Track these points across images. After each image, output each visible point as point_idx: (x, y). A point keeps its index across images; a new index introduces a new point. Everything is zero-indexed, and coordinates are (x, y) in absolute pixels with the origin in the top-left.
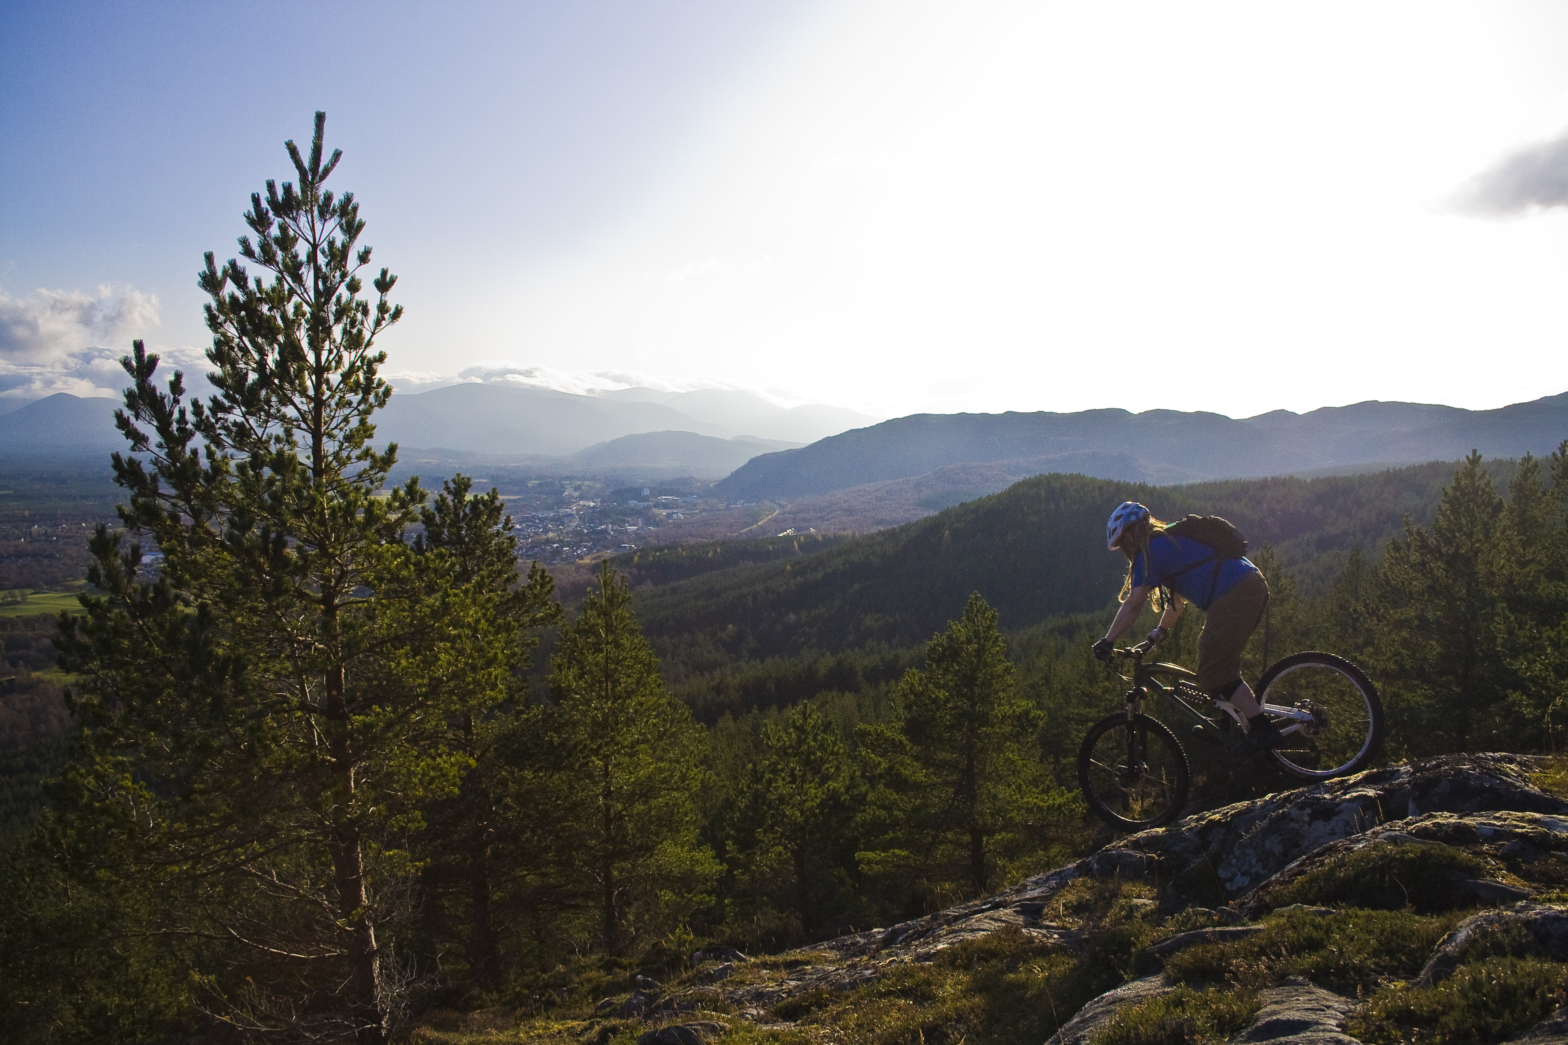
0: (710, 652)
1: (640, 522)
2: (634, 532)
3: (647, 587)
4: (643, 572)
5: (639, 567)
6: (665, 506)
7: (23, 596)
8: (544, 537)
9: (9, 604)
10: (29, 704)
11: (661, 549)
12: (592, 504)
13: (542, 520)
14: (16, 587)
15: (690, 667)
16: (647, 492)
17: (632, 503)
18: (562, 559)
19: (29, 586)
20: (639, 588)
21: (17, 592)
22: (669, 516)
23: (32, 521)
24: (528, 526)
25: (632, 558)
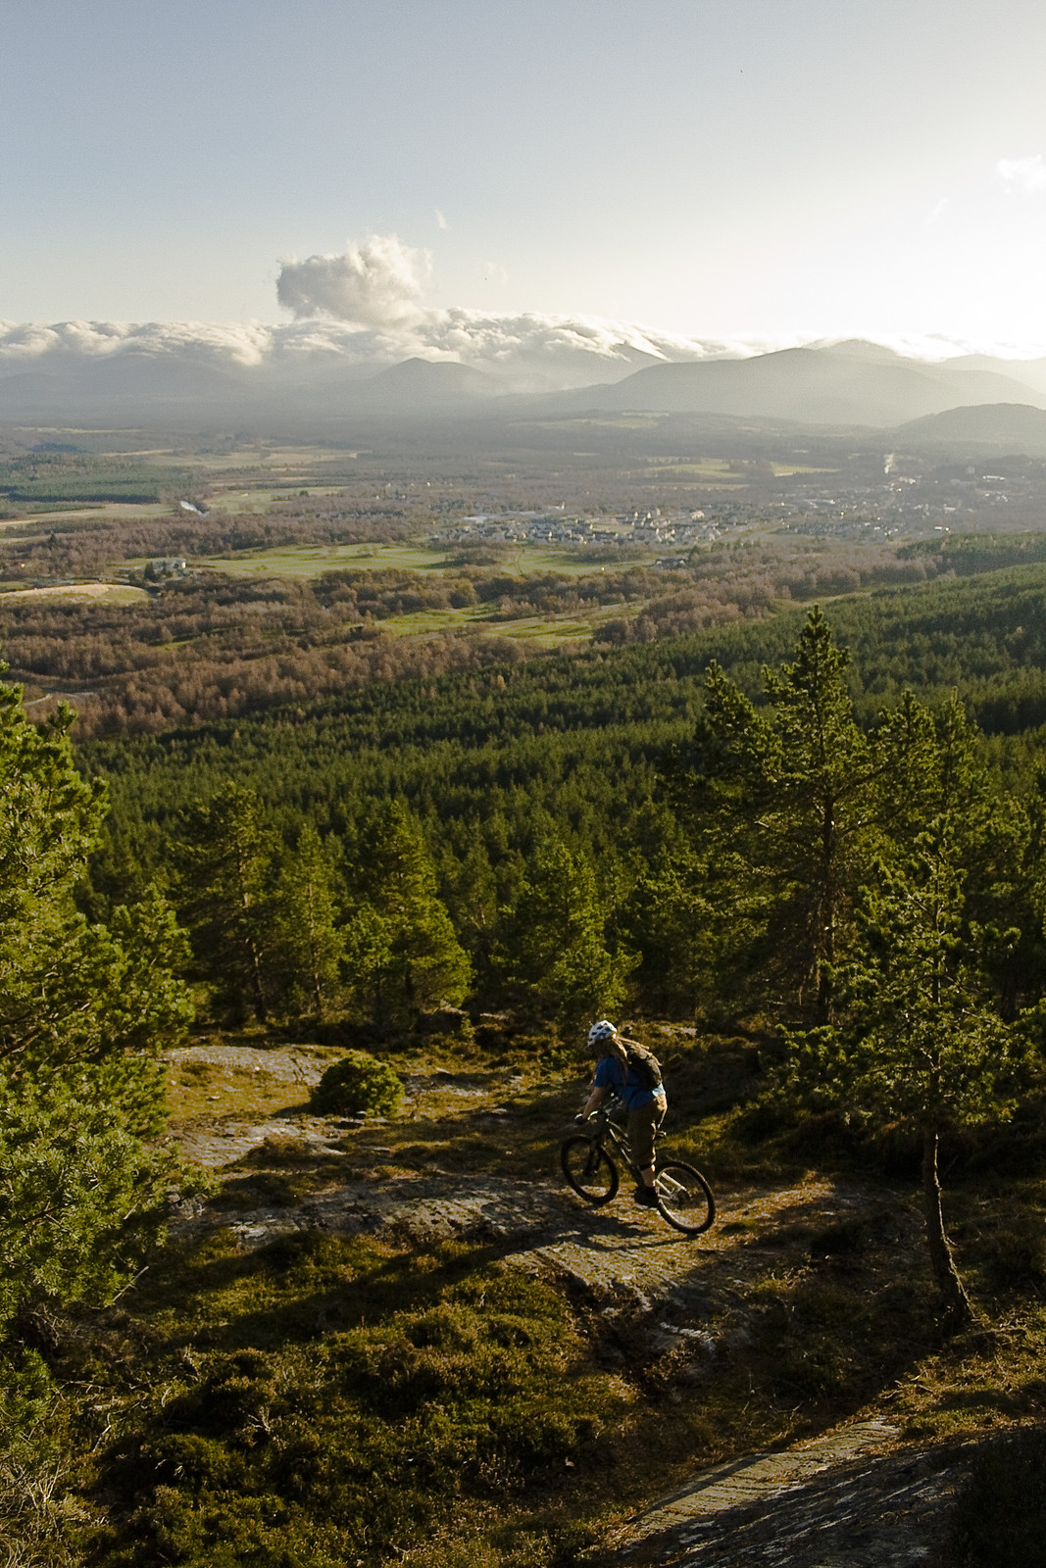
0: (992, 655)
1: (960, 502)
2: (951, 513)
3: (950, 577)
4: (949, 560)
5: (945, 555)
6: (989, 486)
7: (375, 549)
8: (857, 514)
9: (365, 556)
10: (371, 651)
11: (970, 537)
12: (912, 481)
13: (857, 497)
14: (369, 541)
15: (968, 669)
16: (971, 471)
17: (954, 482)
18: (873, 540)
19: (379, 541)
20: (940, 578)
21: (370, 546)
22: (992, 497)
23: (385, 479)
24: (843, 502)
25: (939, 544)
